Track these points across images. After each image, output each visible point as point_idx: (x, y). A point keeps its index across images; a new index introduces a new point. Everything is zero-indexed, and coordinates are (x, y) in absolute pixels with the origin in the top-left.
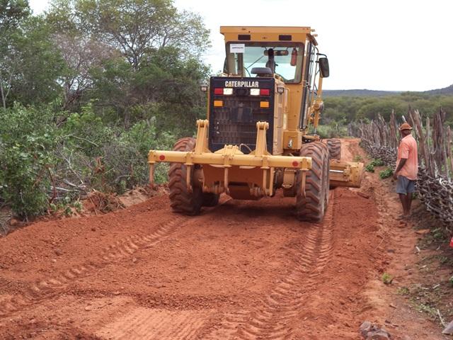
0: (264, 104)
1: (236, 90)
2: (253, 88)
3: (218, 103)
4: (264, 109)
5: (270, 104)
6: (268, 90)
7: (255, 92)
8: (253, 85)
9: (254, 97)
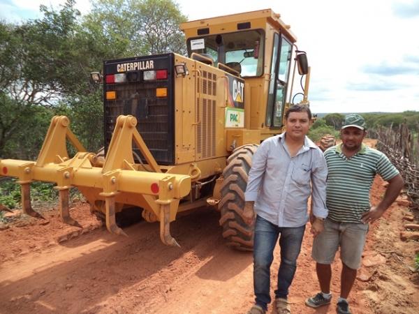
0: (162, 92)
1: (128, 74)
2: (148, 70)
3: (111, 95)
4: (162, 98)
5: (168, 91)
6: (165, 71)
7: (149, 76)
8: (147, 67)
9: (148, 82)
